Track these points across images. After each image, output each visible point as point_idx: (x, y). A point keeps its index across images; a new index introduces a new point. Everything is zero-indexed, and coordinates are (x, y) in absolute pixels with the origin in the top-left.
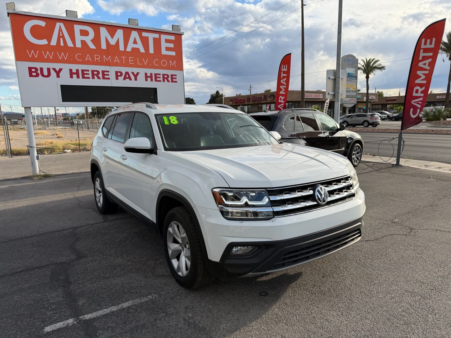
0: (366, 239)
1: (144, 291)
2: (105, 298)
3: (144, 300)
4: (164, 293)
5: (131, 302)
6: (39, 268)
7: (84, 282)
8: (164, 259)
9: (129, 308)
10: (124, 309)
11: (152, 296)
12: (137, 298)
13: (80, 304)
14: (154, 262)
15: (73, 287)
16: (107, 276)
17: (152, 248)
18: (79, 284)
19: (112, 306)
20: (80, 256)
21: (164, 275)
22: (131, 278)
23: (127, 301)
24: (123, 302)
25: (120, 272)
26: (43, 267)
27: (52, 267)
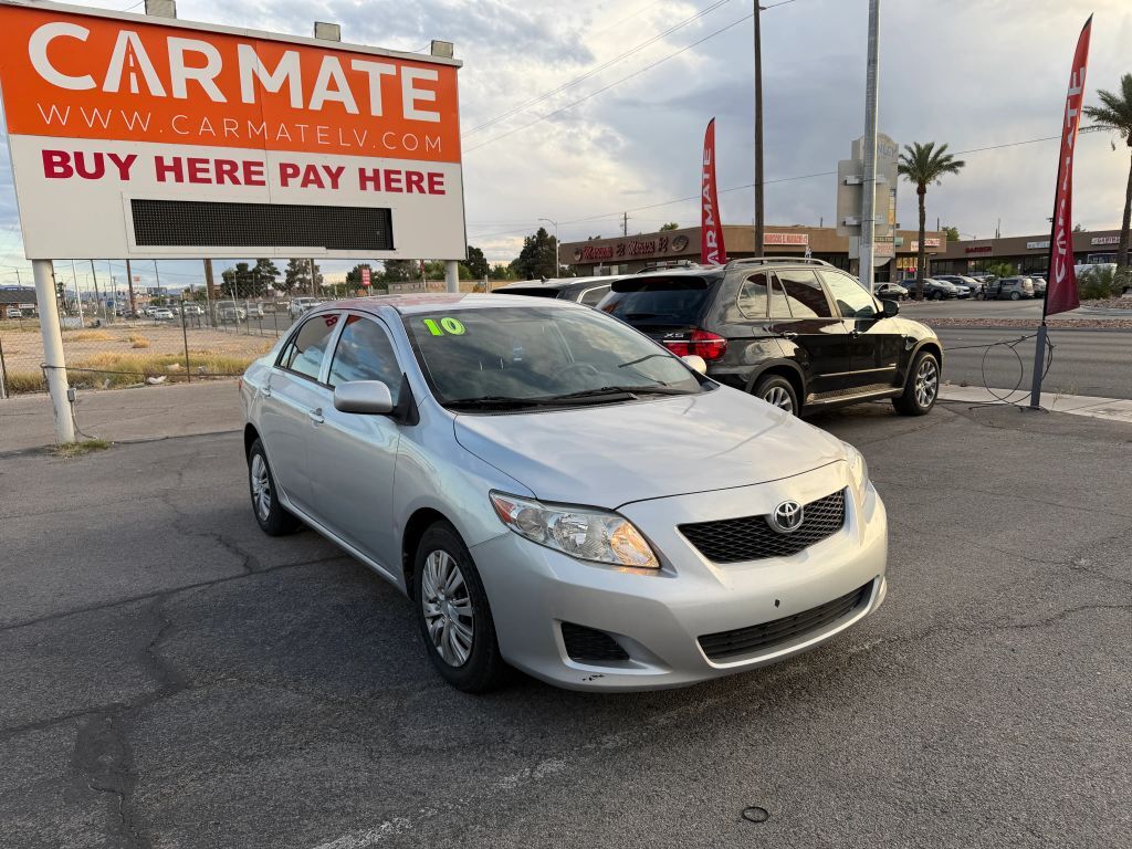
1: (368, 804)
2: (242, 833)
4: (430, 814)
6: (41, 725)
7: (177, 776)
8: (424, 692)
11: (394, 825)
12: (344, 830)
14: (393, 704)
15: (143, 794)
16: (250, 753)
17: (388, 658)
18: (162, 779)
20: (171, 684)
21: (427, 748)
22: (325, 759)
25: (291, 739)
26: (53, 722)
27: (82, 722)
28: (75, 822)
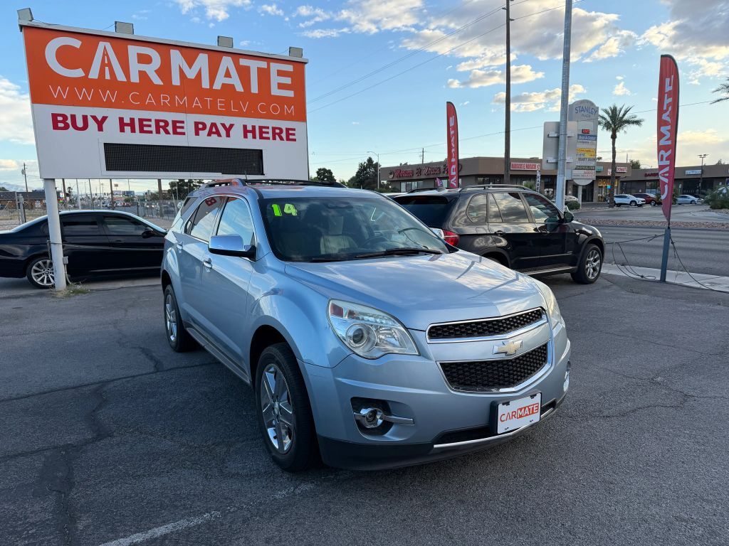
0: (605, 414)
1: (199, 503)
2: (127, 516)
3: (196, 521)
4: (232, 510)
5: (170, 526)
6: (24, 454)
7: (96, 484)
8: (244, 443)
9: (165, 537)
10: (156, 539)
11: (211, 515)
12: (183, 517)
13: (80, 527)
14: (225, 449)
15: (76, 494)
16: (139, 473)
17: (227, 423)
18: (88, 486)
19: (135, 532)
20: (101, 434)
21: (238, 474)
22: (180, 479)
23: (164, 522)
24: (157, 525)
25: (163, 466)
26: (32, 453)
27: (48, 453)
28: (37, 507)
